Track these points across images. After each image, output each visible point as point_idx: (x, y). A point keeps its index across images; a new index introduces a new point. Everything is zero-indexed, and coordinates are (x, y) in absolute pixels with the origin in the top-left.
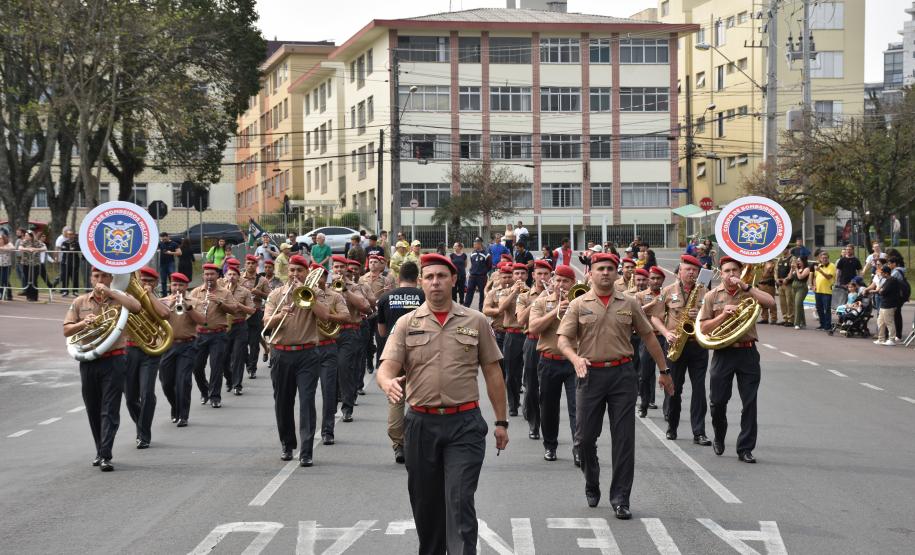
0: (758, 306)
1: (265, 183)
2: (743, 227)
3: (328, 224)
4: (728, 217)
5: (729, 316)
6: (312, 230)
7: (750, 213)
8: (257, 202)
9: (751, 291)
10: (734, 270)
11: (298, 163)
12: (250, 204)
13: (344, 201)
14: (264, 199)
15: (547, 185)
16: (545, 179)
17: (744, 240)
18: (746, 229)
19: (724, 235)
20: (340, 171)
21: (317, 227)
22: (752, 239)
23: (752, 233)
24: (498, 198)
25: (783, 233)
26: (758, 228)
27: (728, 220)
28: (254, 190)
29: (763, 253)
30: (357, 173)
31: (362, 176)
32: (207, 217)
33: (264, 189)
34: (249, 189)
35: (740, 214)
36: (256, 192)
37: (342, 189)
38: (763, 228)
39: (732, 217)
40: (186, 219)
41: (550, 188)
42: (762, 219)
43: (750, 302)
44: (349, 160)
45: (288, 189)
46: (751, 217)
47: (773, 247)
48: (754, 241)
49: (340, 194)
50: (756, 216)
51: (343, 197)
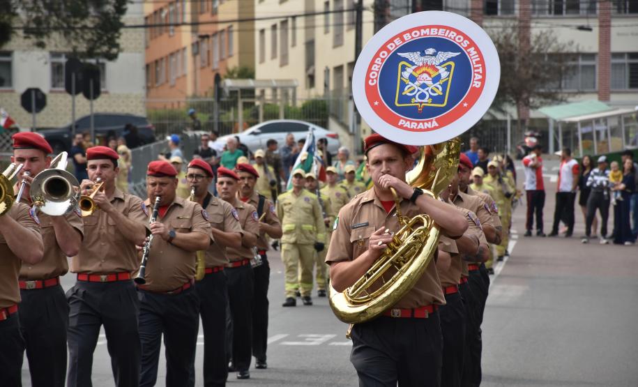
0: (434, 232)
1: (196, 45)
2: (406, 74)
3: (282, 114)
4: (377, 55)
5: (379, 253)
6: (257, 123)
7: (419, 45)
8: (184, 76)
9: (419, 200)
10: (389, 160)
11: (246, 25)
12: (173, 77)
13: (311, 79)
14: (195, 71)
15: (620, 55)
16: (617, 45)
17: (408, 99)
18: (413, 79)
19: (370, 91)
20: (307, 34)
21: (265, 118)
22: (422, 96)
23: (424, 86)
24: (535, 77)
25: (483, 81)
26: (434, 74)
27: (378, 61)
28: (179, 56)
29: (442, 123)
30: (331, 35)
31: (338, 42)
32: (102, 105)
33: (195, 54)
34: (172, 54)
35: (403, 49)
36: (183, 58)
37: (310, 61)
38: (444, 73)
39: (385, 55)
40: (70, 107)
41: (626, 60)
42: (444, 56)
43: (419, 223)
44: (320, 20)
45: (230, 56)
46: (423, 54)
47: (462, 111)
48: (427, 101)
49: (307, 69)
50: (431, 51)
51: (310, 71)
